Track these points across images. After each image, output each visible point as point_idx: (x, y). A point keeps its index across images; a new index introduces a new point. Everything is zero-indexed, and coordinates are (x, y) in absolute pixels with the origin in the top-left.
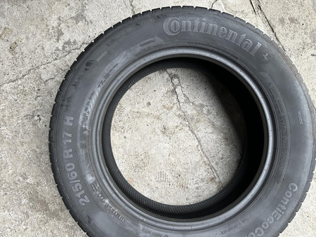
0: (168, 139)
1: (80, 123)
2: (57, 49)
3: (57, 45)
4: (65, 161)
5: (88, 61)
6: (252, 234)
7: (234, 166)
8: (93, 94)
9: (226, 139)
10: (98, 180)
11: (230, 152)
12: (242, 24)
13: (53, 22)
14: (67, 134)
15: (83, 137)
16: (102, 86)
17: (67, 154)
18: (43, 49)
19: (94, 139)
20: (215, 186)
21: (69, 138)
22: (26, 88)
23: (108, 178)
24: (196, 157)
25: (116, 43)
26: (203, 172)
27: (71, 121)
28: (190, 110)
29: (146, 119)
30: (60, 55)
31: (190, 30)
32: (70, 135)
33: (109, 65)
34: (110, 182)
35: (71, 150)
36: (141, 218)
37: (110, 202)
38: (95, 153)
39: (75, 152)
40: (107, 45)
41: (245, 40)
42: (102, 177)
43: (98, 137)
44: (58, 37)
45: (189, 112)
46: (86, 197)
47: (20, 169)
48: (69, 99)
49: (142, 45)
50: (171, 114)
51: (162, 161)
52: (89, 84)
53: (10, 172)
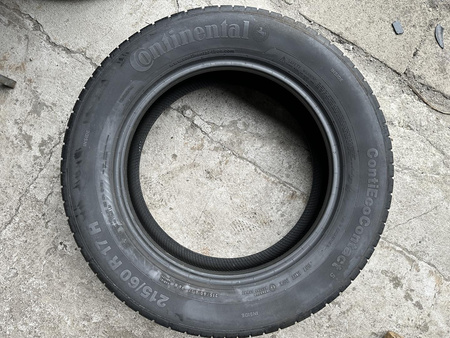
0: (219, 182)
1: (108, 223)
2: (36, 158)
3: (33, 153)
4: (117, 272)
5: (74, 152)
6: (359, 227)
7: (308, 167)
8: (102, 184)
9: (282, 143)
10: (165, 270)
11: (295, 155)
12: (215, 12)
13: (12, 130)
14: (101, 243)
15: (121, 236)
16: (106, 170)
17: (114, 263)
18: (20, 167)
19: (134, 231)
20: (300, 201)
21: (106, 246)
22: (29, 221)
23: (174, 262)
24: (261, 183)
25: (93, 115)
26: (278, 195)
27: (96, 227)
28: (224, 136)
29: (181, 175)
30: (43, 163)
31: (163, 52)
32: (105, 242)
33: (100, 142)
34: (179, 265)
35: (116, 257)
36: (234, 282)
37: (191, 285)
38: (144, 245)
39: (122, 256)
40: (85, 122)
41: (228, 27)
42: (167, 265)
43: (137, 227)
44: (28, 143)
45: (225, 139)
46: (162, 296)
47: (78, 313)
48: (80, 205)
49: (122, 99)
50: (205, 152)
51: (227, 209)
52: (91, 177)
53: (69, 322)
